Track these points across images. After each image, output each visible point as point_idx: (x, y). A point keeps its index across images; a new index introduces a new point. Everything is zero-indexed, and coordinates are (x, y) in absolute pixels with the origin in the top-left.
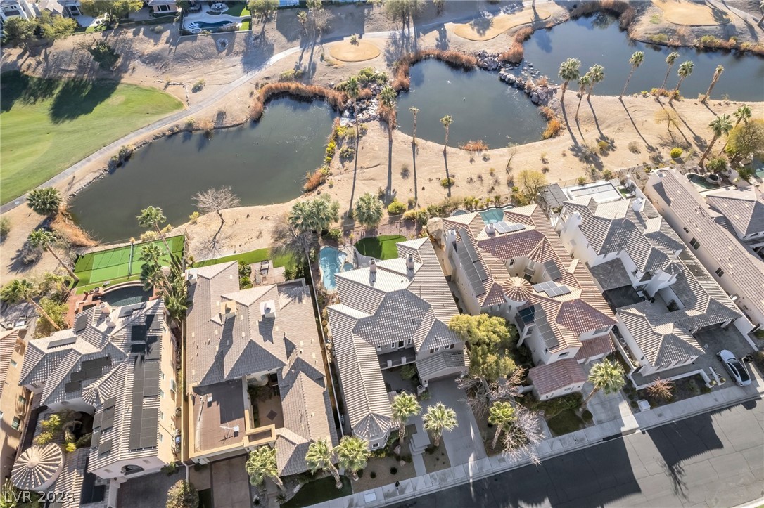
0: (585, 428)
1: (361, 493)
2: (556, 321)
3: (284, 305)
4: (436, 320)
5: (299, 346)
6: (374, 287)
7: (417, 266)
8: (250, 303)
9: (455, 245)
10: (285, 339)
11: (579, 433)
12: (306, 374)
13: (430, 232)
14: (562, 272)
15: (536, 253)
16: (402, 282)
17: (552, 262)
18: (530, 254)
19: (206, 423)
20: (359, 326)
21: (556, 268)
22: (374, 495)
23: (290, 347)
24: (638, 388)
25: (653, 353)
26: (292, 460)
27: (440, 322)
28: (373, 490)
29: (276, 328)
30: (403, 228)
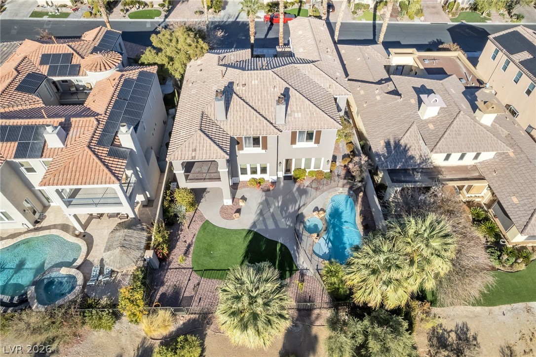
30: (187, 294)
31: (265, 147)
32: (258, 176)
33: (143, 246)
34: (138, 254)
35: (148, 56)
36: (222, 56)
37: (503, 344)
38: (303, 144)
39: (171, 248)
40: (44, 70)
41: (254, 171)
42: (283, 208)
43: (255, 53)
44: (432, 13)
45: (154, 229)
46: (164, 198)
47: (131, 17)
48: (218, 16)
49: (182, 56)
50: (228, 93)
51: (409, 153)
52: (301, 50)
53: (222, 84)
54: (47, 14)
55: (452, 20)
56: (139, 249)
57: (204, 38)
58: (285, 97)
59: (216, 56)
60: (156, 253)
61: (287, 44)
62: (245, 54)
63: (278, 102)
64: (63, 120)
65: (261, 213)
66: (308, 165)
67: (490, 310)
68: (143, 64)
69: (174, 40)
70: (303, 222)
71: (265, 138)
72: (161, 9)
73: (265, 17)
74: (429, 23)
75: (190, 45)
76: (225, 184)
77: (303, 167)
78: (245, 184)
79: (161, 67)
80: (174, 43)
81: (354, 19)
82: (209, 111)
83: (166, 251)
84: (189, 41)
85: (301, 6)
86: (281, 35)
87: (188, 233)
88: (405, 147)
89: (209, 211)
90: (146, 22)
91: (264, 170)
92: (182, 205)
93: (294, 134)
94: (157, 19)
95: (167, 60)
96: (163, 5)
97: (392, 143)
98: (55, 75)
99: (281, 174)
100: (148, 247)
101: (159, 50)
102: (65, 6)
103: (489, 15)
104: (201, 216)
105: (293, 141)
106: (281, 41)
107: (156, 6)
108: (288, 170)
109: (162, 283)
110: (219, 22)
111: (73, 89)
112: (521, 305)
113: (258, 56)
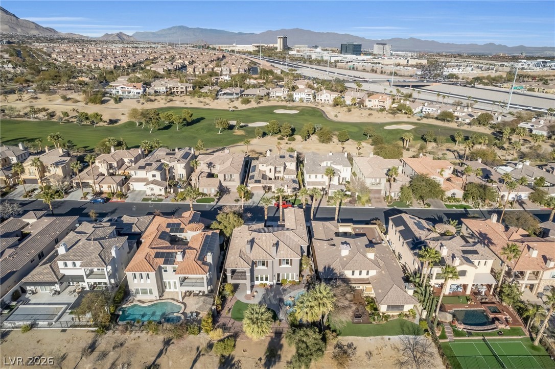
30: (229, 326)
31: (267, 266)
32: (264, 282)
33: (212, 303)
34: (210, 306)
35: (214, 225)
36: (250, 226)
37: (368, 351)
38: (284, 266)
39: (223, 308)
40: (168, 230)
41: (262, 279)
42: (274, 296)
43: (267, 224)
44: (377, 202)
45: (216, 298)
46: (220, 288)
47: (197, 202)
48: (247, 203)
49: (232, 226)
50: (252, 242)
51: (335, 271)
52: (288, 224)
53: (250, 238)
54: (150, 199)
55: (388, 206)
56: (210, 304)
57: (241, 217)
58: (277, 244)
59: (247, 226)
60: (216, 307)
61: (284, 220)
62: (261, 225)
63: (273, 246)
64: (182, 250)
65: (264, 298)
66: (288, 278)
67: (365, 339)
68: (212, 229)
69: (228, 218)
70: (283, 302)
71: (267, 262)
72: (215, 198)
73: (275, 204)
74: (374, 208)
75: (235, 221)
76: (248, 282)
77: (285, 278)
78: (257, 286)
79: (221, 230)
80: (227, 220)
81: (328, 205)
82: (243, 249)
83: (220, 308)
84: (235, 219)
85: (296, 197)
86: (281, 216)
87: (230, 304)
88: (333, 269)
89: (240, 296)
90: (206, 205)
91: (267, 279)
92: (227, 292)
93: (280, 260)
94: (212, 203)
95: (224, 227)
96: (216, 196)
97: (327, 267)
98: (173, 232)
99: (275, 282)
100: (213, 304)
101: (220, 223)
102: (161, 195)
103: (411, 203)
104: (236, 298)
105: (280, 264)
106: (281, 219)
107: (212, 196)
108: (278, 280)
109: (218, 322)
110: (248, 206)
111: (177, 239)
112: (380, 337)
113: (269, 226)
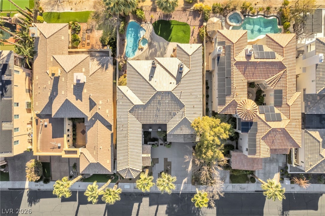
0: (248, 183)
1: (123, 183)
2: (262, 139)
3: (93, 72)
4: (185, 118)
5: (99, 104)
6: (150, 82)
7: (186, 70)
8: (69, 70)
9: (219, 58)
10: (90, 99)
11: (244, 185)
12: (101, 122)
13: (208, 31)
14: (284, 101)
15: (273, 81)
16: (171, 83)
17: (280, 92)
18: (269, 79)
19: (43, 136)
20: (135, 109)
21: (281, 97)
22: (129, 186)
23: (92, 104)
24: (289, 172)
25: (311, 165)
26: (87, 168)
27: (187, 120)
28: (129, 184)
29: (85, 91)
30: (191, 17)
64: (250, 60)
88: (99, 65)
109: (200, 21)
